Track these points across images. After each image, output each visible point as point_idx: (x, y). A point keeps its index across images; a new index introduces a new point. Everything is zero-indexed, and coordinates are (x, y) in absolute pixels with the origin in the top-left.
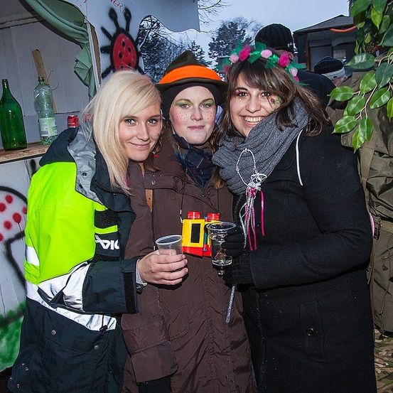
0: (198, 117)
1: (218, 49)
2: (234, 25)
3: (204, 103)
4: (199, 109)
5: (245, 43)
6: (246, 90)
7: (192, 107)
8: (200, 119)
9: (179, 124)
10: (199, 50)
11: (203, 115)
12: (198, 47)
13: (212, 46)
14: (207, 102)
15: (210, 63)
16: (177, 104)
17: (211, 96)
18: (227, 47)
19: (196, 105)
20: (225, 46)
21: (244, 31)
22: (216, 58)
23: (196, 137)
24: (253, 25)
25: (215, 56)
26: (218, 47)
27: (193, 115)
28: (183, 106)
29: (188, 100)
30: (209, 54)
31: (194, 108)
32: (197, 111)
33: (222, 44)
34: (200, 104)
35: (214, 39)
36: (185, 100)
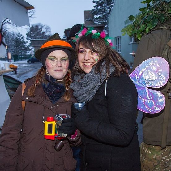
0: (59, 65)
1: (30, 36)
2: (37, 26)
3: (63, 59)
4: (60, 62)
5: (42, 34)
6: (84, 49)
7: (56, 60)
8: (61, 66)
9: (50, 68)
10: (22, 36)
11: (62, 64)
12: (21, 35)
13: (28, 35)
14: (64, 58)
15: (27, 42)
16: (49, 59)
17: (67, 55)
18: (34, 36)
19: (59, 59)
20: (33, 35)
21: (42, 29)
22: (30, 40)
23: (58, 75)
24: (45, 27)
25: (29, 39)
26: (30, 35)
27: (57, 64)
28: (52, 59)
29: (55, 57)
30: (27, 38)
31: (58, 61)
32: (59, 63)
33: (32, 34)
34: (61, 59)
35: (28, 32)
36: (53, 56)
